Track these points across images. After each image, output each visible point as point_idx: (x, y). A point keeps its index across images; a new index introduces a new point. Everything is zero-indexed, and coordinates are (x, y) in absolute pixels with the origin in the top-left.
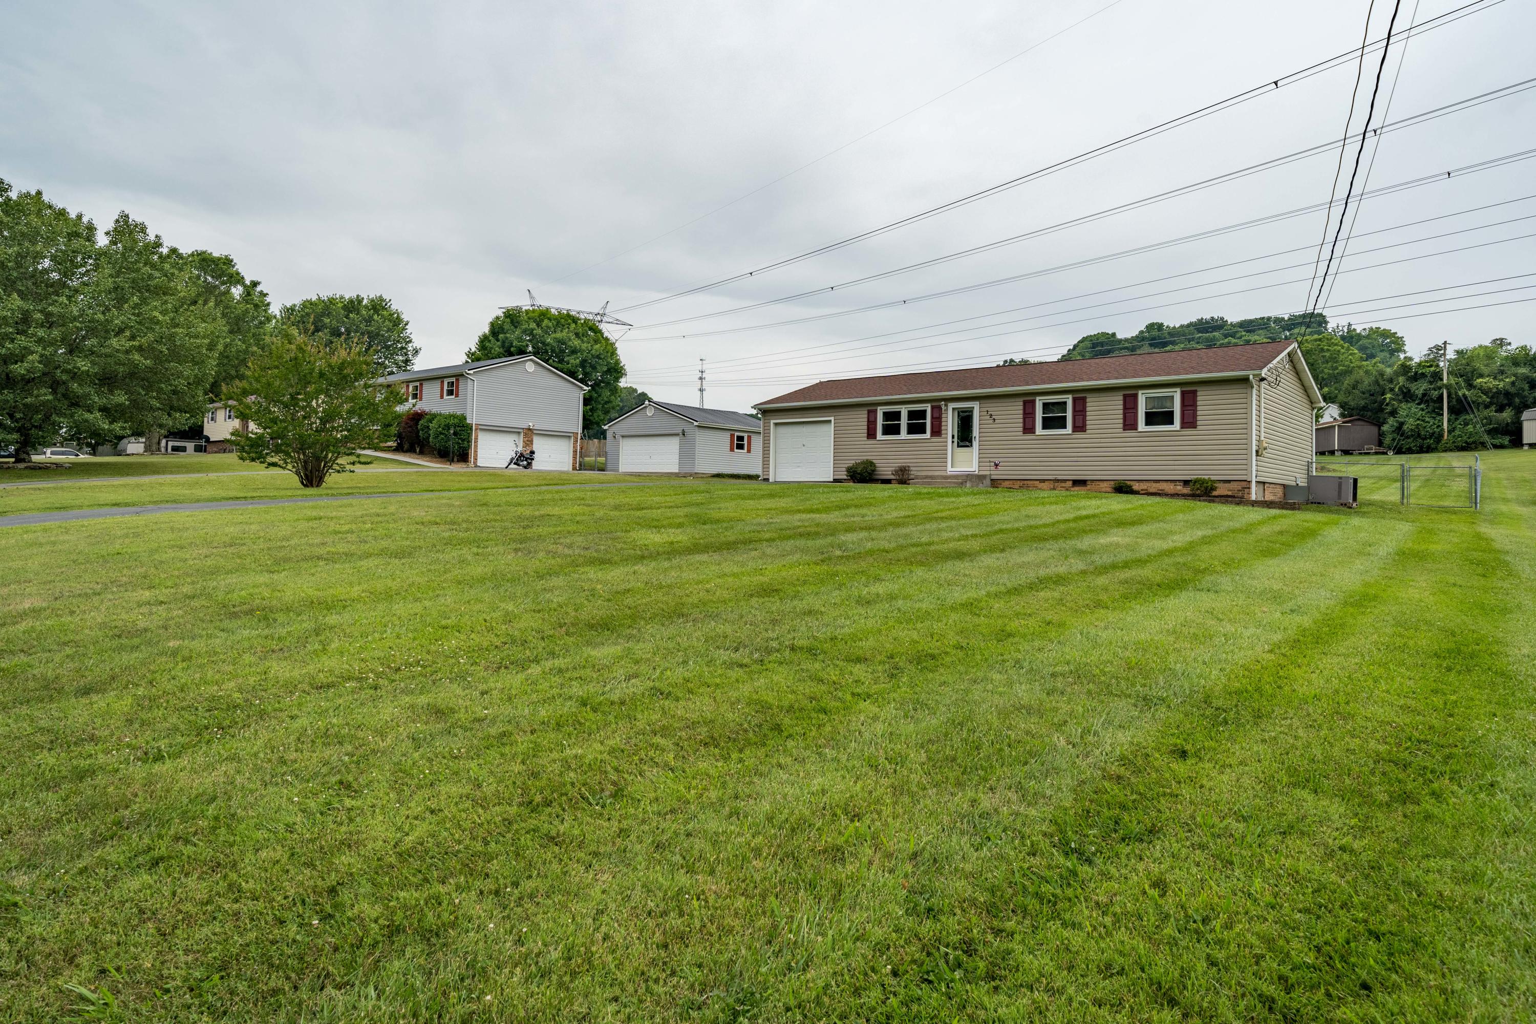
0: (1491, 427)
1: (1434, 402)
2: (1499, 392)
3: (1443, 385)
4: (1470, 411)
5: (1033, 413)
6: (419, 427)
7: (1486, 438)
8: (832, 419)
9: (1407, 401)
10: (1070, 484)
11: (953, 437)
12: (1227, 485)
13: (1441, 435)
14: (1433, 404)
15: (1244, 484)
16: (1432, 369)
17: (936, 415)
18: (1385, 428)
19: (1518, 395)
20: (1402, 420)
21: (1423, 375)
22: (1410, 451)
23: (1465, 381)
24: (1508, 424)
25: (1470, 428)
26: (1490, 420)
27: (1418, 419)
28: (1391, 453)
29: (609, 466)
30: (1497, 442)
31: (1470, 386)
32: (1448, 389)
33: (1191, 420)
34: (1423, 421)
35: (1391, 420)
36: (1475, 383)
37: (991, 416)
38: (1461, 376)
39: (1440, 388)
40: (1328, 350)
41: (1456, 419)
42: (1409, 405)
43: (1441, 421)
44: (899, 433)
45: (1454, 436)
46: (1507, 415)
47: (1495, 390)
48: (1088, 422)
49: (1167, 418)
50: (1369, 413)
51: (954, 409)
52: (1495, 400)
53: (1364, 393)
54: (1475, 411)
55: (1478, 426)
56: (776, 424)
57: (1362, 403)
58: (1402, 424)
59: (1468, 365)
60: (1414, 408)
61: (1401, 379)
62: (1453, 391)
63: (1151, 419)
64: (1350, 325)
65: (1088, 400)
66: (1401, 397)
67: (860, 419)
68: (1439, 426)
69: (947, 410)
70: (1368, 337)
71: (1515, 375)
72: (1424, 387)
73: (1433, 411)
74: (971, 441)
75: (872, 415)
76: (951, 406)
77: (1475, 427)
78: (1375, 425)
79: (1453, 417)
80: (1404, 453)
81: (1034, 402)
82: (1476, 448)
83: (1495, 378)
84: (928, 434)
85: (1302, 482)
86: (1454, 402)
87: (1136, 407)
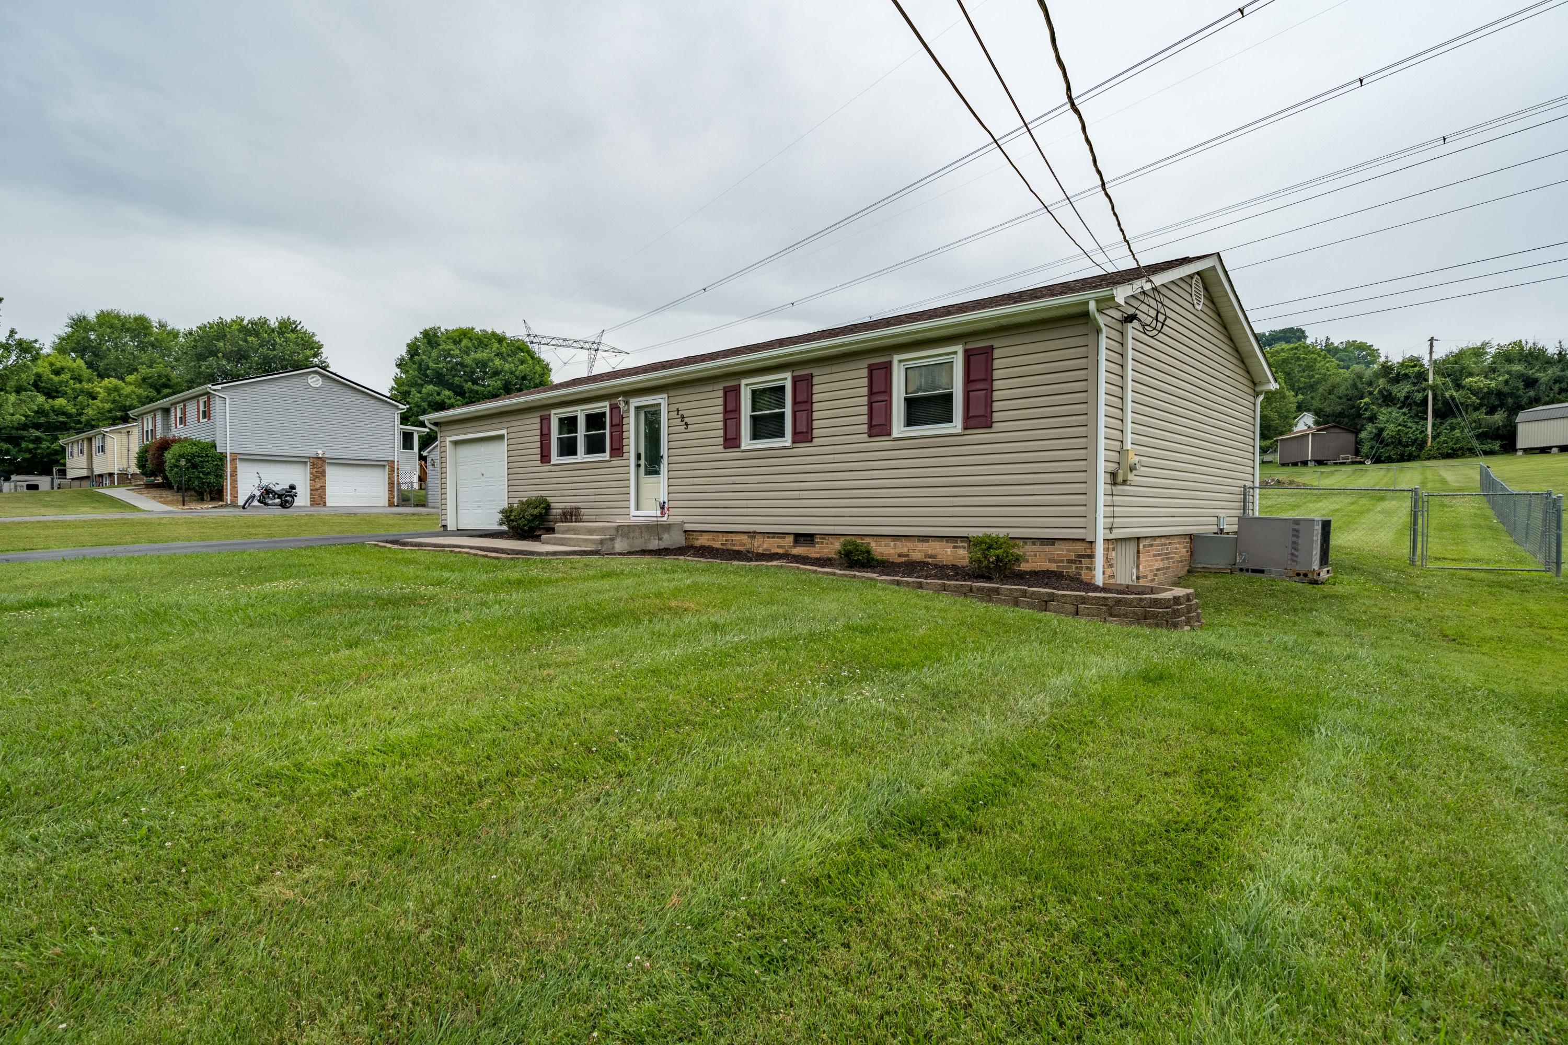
0: (1481, 431)
1: (1418, 405)
2: (1490, 392)
3: (1429, 386)
4: (1457, 414)
5: (737, 410)
7: (1475, 443)
8: (504, 432)
9: (1388, 405)
11: (639, 457)
12: (1048, 549)
13: (1424, 442)
14: (1416, 408)
15: (1080, 548)
16: (1417, 369)
17: (616, 421)
18: (1363, 435)
19: (1511, 395)
20: (1382, 426)
21: (1406, 376)
22: (1389, 460)
23: (1452, 381)
24: (1499, 427)
25: (1457, 432)
26: (1479, 423)
27: (1400, 425)
28: (1368, 462)
30: (1487, 447)
31: (1459, 386)
32: (1433, 391)
33: (981, 412)
34: (1405, 426)
35: (1370, 427)
36: (1464, 382)
37: (683, 417)
38: (1449, 376)
39: (1424, 390)
40: (1305, 359)
41: (1442, 424)
42: (1390, 409)
43: (1425, 426)
44: (575, 452)
45: (1439, 443)
46: (1499, 418)
47: (1485, 390)
48: (816, 424)
49: (941, 408)
50: (1346, 420)
51: (638, 409)
52: (1486, 401)
53: (1340, 398)
54: (1464, 413)
55: (1466, 430)
56: (456, 443)
57: (1339, 408)
58: (1381, 430)
59: (1456, 363)
60: (1395, 413)
61: (1382, 382)
62: (1439, 393)
63: (915, 411)
64: (1328, 339)
65: (816, 380)
66: (1380, 401)
67: (533, 431)
68: (1422, 432)
69: (628, 411)
70: (1345, 350)
71: (1509, 373)
72: (1406, 390)
73: (1417, 415)
74: (660, 463)
75: (546, 423)
76: (635, 402)
77: (1462, 431)
78: (1352, 432)
79: (1439, 420)
80: (1383, 462)
81: (738, 389)
82: (1463, 454)
83: (1486, 377)
84: (609, 453)
85: (1230, 526)
86: (1440, 404)
87: (888, 391)
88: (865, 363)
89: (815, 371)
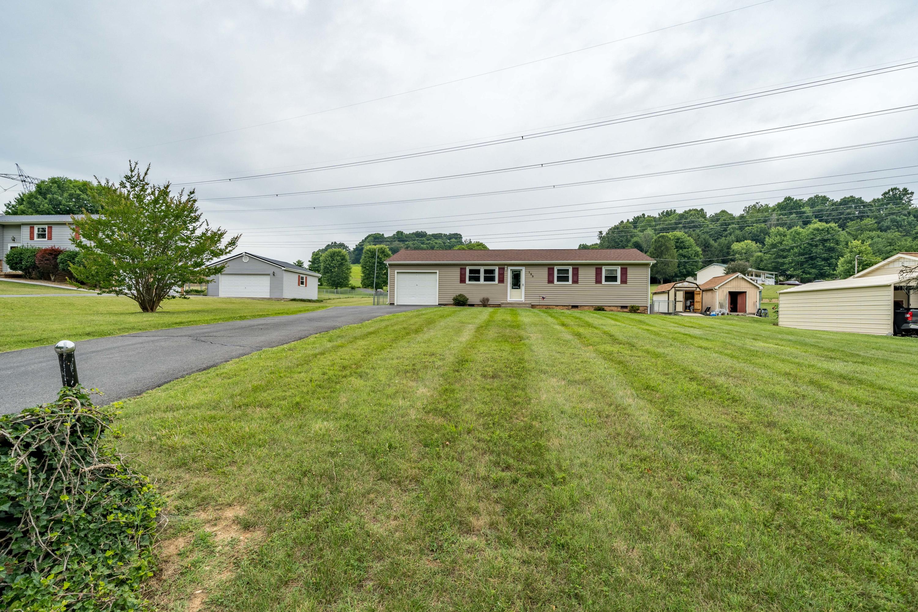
5: (553, 274)
6: (58, 261)
8: (438, 271)
10: (570, 307)
11: (510, 283)
15: (645, 308)
17: (502, 272)
29: (210, 292)
33: (625, 281)
37: (531, 274)
44: (479, 281)
48: (579, 279)
49: (614, 279)
51: (511, 270)
56: (398, 273)
63: (608, 279)
65: (580, 269)
67: (456, 272)
69: (507, 270)
74: (519, 286)
75: (463, 271)
76: (510, 268)
81: (553, 269)
84: (497, 281)
87: (601, 274)
88: (595, 267)
89: (579, 267)
